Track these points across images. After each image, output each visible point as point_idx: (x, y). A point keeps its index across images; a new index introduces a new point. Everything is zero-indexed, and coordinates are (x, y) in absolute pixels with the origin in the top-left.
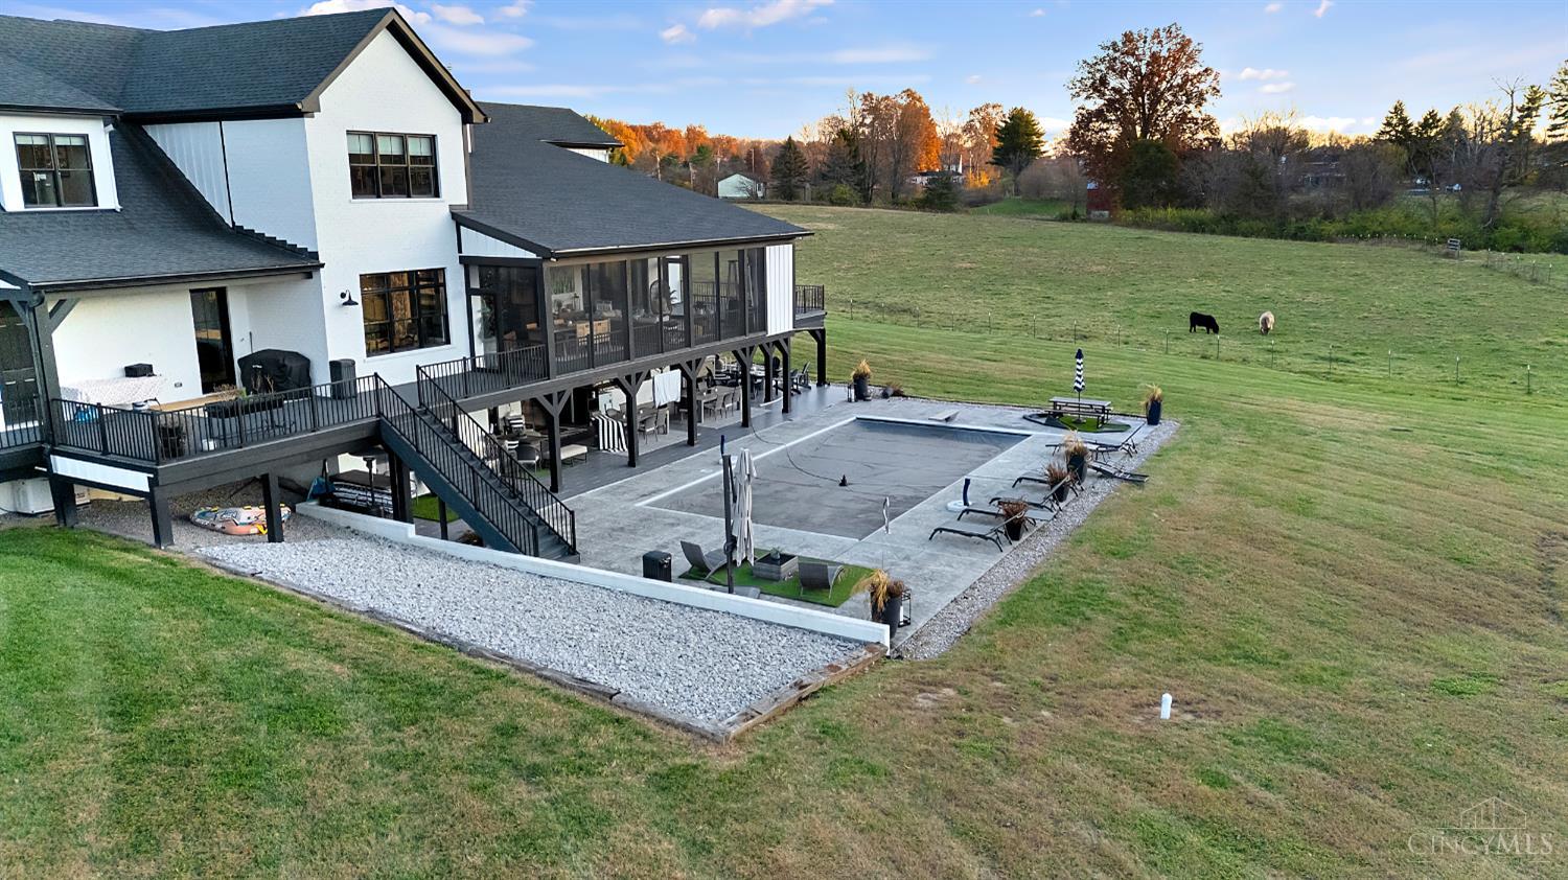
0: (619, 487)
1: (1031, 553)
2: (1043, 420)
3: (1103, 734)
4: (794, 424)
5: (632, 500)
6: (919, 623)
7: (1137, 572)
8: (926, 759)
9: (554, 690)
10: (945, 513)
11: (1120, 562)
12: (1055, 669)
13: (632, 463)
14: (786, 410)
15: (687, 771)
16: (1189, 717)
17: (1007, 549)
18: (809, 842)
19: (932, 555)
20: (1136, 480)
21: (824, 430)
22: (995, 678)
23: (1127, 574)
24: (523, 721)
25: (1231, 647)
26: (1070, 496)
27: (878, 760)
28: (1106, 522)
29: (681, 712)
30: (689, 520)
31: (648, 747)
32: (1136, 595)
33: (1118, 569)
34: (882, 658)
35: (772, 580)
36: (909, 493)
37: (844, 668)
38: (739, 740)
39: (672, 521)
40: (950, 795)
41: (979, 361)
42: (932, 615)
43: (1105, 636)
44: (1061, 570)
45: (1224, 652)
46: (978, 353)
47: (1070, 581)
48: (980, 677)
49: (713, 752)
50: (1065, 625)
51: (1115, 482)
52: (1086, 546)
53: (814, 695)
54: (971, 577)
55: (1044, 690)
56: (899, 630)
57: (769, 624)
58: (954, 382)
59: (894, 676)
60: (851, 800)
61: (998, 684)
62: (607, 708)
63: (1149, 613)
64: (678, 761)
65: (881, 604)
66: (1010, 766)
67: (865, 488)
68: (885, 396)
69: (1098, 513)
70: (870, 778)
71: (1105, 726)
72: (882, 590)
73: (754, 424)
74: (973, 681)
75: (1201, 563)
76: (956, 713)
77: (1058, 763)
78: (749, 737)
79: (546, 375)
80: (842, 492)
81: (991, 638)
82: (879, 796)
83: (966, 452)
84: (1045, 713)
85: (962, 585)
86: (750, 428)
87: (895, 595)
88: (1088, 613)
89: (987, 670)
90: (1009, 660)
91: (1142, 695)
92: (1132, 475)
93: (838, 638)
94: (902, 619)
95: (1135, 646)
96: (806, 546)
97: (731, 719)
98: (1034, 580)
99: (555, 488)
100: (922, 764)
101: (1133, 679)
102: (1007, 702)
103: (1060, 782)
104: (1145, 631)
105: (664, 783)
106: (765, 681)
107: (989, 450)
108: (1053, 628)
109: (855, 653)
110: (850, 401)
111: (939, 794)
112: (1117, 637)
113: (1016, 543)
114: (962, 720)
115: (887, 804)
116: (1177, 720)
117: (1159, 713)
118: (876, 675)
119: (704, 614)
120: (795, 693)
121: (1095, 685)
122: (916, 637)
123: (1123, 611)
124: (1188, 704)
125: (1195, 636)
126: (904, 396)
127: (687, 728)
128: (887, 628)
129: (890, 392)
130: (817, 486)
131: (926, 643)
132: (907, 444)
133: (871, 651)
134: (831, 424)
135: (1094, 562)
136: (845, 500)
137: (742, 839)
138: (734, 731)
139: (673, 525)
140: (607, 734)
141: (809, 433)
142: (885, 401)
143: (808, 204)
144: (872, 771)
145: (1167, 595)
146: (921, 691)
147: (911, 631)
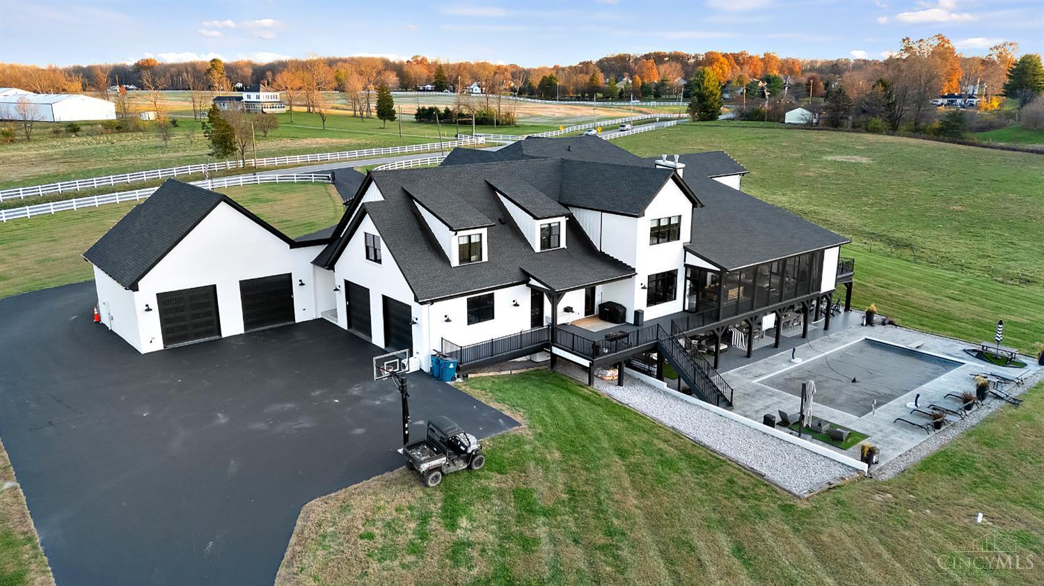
0: (744, 370)
1: (944, 437)
2: (975, 354)
3: (948, 523)
4: (830, 339)
5: (750, 378)
6: (882, 464)
7: (994, 456)
8: (875, 519)
9: (743, 470)
10: (904, 408)
11: (988, 449)
12: (939, 494)
13: (749, 355)
14: (826, 328)
15: (791, 506)
16: (991, 523)
17: (932, 433)
18: (831, 535)
19: (894, 431)
20: (1015, 403)
21: (847, 345)
22: (910, 493)
23: (990, 457)
24: (735, 479)
25: (1025, 498)
26: (975, 408)
27: (857, 515)
28: (989, 426)
29: (787, 486)
30: (778, 394)
31: (777, 496)
32: (989, 467)
33: (986, 453)
34: (863, 477)
35: (817, 432)
36: (888, 392)
37: (847, 479)
38: (807, 499)
39: (770, 393)
40: (882, 532)
41: (948, 299)
42: (888, 461)
43: (967, 484)
44: (956, 449)
45: (1021, 500)
46: (949, 292)
47: (959, 455)
48: (904, 492)
49: (798, 501)
50: (950, 475)
51: (1003, 403)
52: (973, 438)
53: (834, 488)
54: (910, 445)
55: (931, 502)
56: (872, 465)
57: (817, 454)
58: (928, 317)
59: (868, 485)
60: (846, 526)
61: (911, 496)
62: (762, 480)
63: (993, 476)
64: (788, 502)
65: (865, 455)
66: (907, 527)
67: (866, 386)
68: (883, 324)
69: (986, 421)
70: (853, 521)
71: (950, 520)
72: (867, 449)
73: (809, 335)
74: (900, 493)
75: (1030, 455)
76: (890, 504)
77: (926, 530)
78: (811, 499)
79: (717, 319)
80: (853, 387)
81: (913, 476)
82: (856, 527)
83: (925, 369)
84: (928, 511)
85: (906, 448)
86: (806, 339)
87: (872, 452)
88: (963, 471)
89: (908, 489)
90: (919, 487)
91: (972, 511)
92: (1014, 399)
93: (845, 465)
94: (874, 461)
95: (980, 490)
96: (833, 417)
97: (805, 492)
98: (941, 452)
99: (716, 367)
100: (873, 520)
101: (972, 504)
102: (913, 504)
103: (925, 536)
104: (987, 485)
105: (784, 508)
106: (816, 480)
107: (938, 369)
108: (944, 476)
109: (852, 473)
110: (862, 325)
111: (878, 531)
112: (973, 485)
113: (937, 431)
114: (892, 508)
115: (859, 530)
116: (983, 524)
117: (977, 520)
118: (860, 484)
119: (790, 445)
120: (828, 486)
121: (955, 504)
122: (880, 470)
123: (980, 474)
124: (993, 518)
125: (1010, 491)
126: (895, 325)
127: (790, 492)
128: (867, 465)
129: (887, 322)
130: (840, 381)
131: (884, 473)
132: (892, 358)
133: (858, 473)
134: (851, 341)
135: (975, 447)
136: (854, 392)
137: (810, 531)
138: (806, 496)
139: (771, 396)
140: (764, 489)
141: (838, 346)
142: (883, 327)
143: (849, 131)
144: (855, 519)
145: (1005, 469)
146: (878, 493)
147: (877, 467)
